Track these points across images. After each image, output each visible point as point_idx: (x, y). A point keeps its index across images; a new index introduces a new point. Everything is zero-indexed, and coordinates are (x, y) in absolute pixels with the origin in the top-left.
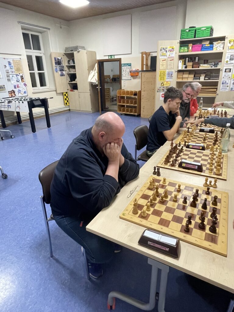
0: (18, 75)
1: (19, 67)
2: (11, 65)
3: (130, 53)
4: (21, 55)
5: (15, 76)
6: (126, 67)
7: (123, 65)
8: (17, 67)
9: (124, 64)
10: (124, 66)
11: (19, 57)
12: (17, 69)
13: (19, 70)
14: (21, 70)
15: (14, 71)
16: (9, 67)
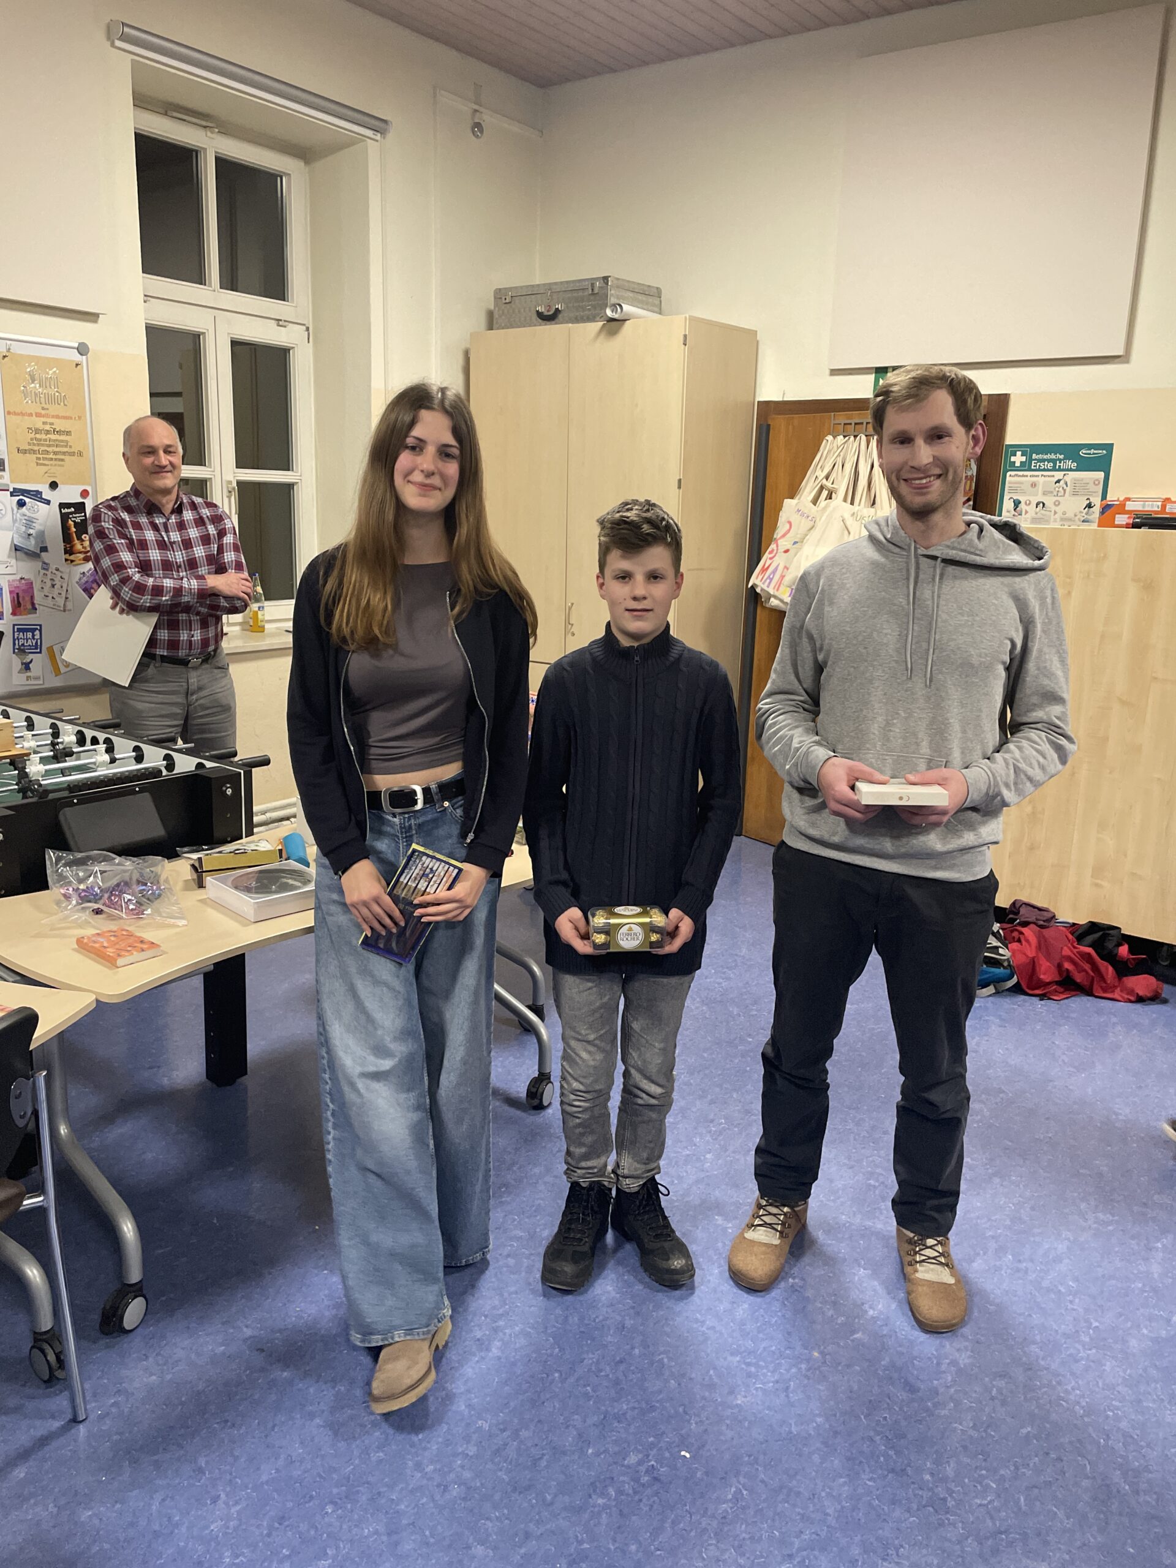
0: (37, 495)
1: (60, 425)
3: (1120, 352)
4: (91, 317)
6: (1044, 479)
7: (1018, 459)
8: (38, 423)
9: (1030, 450)
10: (1026, 466)
11: (71, 332)
12: (38, 436)
13: (55, 453)
14: (75, 449)
15: (3, 462)
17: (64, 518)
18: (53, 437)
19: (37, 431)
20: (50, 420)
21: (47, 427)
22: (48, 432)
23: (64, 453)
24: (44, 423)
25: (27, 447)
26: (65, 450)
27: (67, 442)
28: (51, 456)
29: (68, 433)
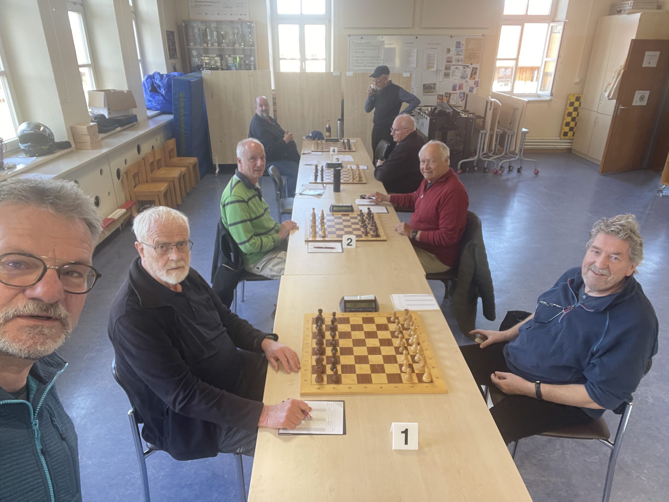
0: (468, 66)
2: (461, 48)
4: (487, 28)
5: (461, 67)
12: (470, 54)
14: (478, 56)
15: (462, 60)
16: (456, 52)
17: (473, 70)
18: (473, 54)
20: (473, 51)
23: (475, 57)
25: (467, 57)
28: (472, 58)
29: (477, 53)
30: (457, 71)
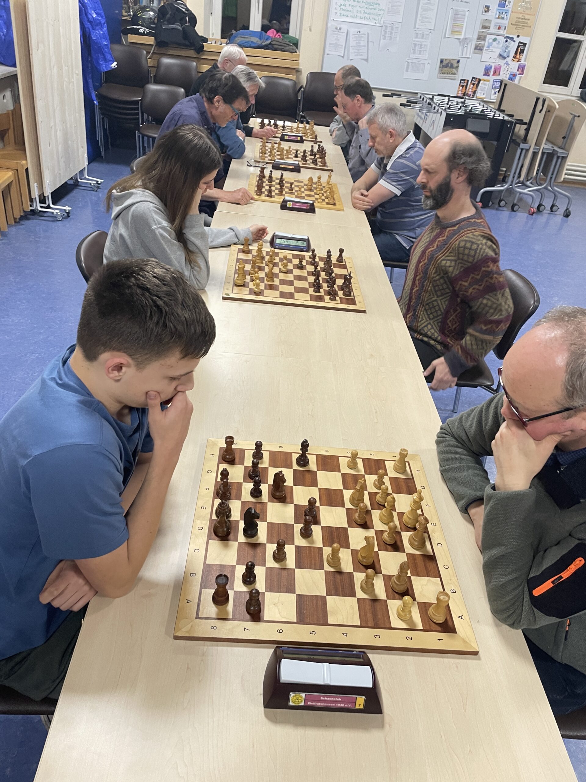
0: (512, 39)
1: (527, 17)
2: (506, 8)
8: (520, 16)
12: (519, 20)
13: (523, 26)
14: (529, 25)
15: (505, 27)
16: (498, 13)
17: (519, 46)
18: (523, 20)
19: (519, 18)
20: (524, 15)
21: (523, 17)
22: (522, 19)
23: (525, 26)
24: (522, 16)
25: (514, 23)
26: (526, 25)
27: (527, 22)
28: (521, 27)
29: (529, 20)
30: (495, 43)
